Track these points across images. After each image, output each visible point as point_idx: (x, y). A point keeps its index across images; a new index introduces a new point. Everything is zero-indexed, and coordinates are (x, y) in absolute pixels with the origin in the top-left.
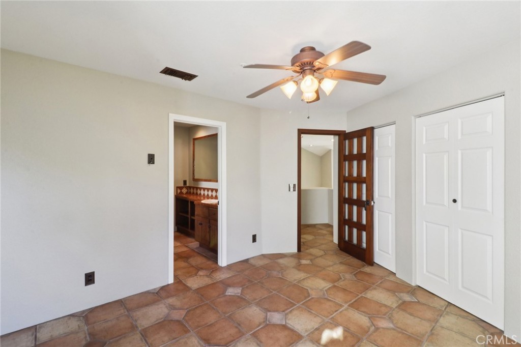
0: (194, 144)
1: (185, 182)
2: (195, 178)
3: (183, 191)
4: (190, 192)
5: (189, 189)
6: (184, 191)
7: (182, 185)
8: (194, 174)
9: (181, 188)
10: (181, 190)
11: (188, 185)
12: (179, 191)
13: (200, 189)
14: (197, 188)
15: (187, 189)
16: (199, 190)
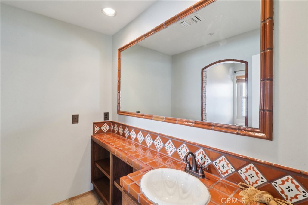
0: (119, 58)
1: (106, 115)
2: (121, 110)
3: (102, 128)
4: (113, 131)
5: (112, 125)
6: (105, 128)
7: (102, 120)
8: (119, 104)
9: (100, 124)
10: (100, 127)
11: (110, 119)
12: (97, 129)
13: (130, 128)
14: (124, 127)
15: (110, 126)
16: (127, 129)
